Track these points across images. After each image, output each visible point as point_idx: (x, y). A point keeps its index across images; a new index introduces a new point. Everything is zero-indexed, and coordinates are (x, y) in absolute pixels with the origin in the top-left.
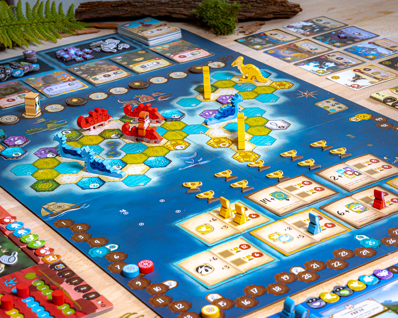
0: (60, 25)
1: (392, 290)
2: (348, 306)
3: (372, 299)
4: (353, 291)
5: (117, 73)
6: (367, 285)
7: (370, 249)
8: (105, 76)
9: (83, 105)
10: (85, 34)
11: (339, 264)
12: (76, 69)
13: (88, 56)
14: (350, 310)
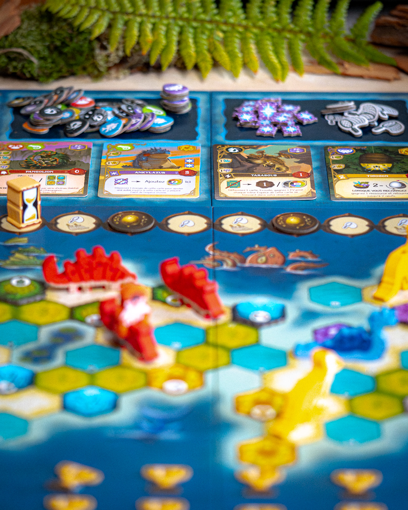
0: (321, 44)
5: (292, 183)
8: (259, 184)
9: (133, 234)
10: (361, 77)
12: (231, 150)
13: (291, 129)
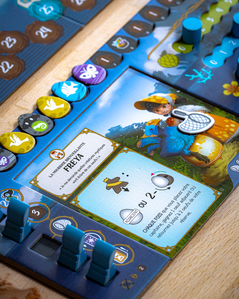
1: (114, 103)
2: (53, 153)
3: (89, 131)
4: (53, 119)
6: (70, 102)
7: (49, 23)
11: (9, 67)
14: (61, 162)
